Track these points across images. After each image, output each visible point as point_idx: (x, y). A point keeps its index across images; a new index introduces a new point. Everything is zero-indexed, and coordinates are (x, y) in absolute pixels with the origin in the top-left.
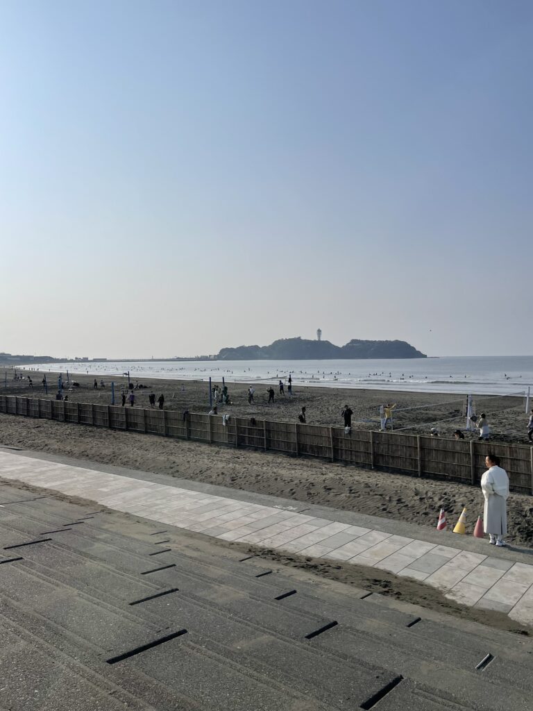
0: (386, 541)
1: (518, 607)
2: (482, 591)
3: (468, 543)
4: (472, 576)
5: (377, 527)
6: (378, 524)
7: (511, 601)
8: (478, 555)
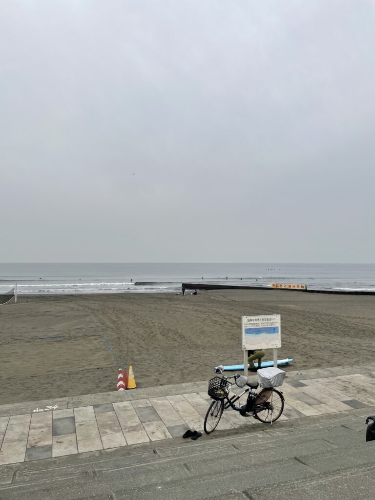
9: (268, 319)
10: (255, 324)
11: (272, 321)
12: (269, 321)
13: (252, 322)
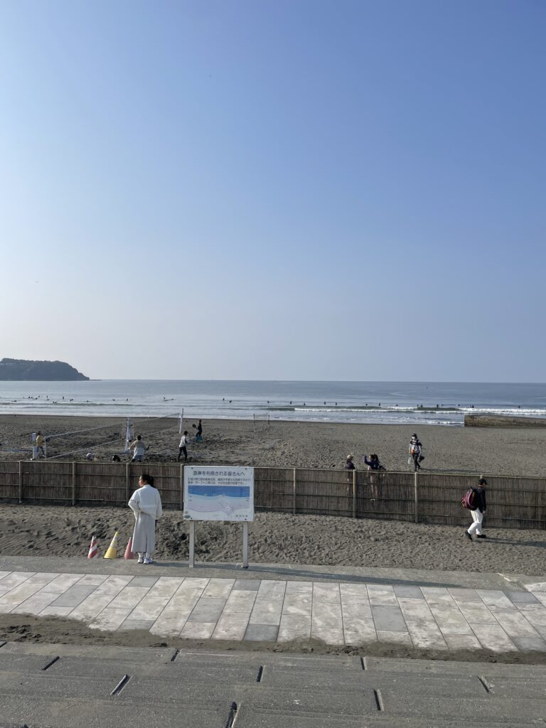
0: (28, 581)
1: (159, 620)
2: (125, 612)
3: (116, 567)
4: (118, 599)
5: (19, 567)
6: (20, 565)
7: (153, 616)
8: (125, 577)
9: (230, 474)
10: (206, 479)
11: (237, 477)
12: (232, 477)
13: (202, 476)
